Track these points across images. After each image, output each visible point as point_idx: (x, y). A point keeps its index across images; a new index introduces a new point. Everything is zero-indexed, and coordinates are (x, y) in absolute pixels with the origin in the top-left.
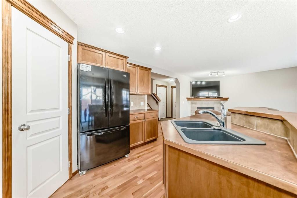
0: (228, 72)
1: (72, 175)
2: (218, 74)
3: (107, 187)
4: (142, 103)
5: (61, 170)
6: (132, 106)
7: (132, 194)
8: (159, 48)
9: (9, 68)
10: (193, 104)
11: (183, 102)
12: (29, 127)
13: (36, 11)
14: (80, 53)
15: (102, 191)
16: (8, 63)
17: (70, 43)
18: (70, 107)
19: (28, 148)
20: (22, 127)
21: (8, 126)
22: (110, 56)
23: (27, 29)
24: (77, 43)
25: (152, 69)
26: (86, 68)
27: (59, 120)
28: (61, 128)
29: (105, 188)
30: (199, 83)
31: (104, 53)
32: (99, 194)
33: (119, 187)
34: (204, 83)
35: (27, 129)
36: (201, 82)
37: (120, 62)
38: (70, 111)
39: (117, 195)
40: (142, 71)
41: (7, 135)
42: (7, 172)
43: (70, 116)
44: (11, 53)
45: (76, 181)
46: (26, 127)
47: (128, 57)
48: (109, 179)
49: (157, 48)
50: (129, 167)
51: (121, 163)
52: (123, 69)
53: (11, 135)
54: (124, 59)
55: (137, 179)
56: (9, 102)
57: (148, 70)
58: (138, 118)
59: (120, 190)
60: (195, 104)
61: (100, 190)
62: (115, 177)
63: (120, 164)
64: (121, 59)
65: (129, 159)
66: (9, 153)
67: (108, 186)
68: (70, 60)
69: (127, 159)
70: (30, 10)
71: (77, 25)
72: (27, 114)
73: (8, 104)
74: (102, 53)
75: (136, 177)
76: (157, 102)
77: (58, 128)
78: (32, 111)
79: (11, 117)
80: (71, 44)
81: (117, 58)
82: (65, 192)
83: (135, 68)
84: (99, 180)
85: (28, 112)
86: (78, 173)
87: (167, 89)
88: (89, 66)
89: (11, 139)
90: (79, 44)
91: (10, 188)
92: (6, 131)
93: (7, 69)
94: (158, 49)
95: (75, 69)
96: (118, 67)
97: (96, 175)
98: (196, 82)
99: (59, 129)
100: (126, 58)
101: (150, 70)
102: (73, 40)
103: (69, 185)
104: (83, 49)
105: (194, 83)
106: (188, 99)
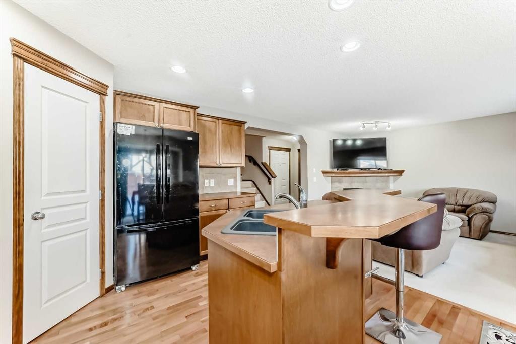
0: (395, 123)
1: (104, 291)
2: (376, 126)
3: (152, 307)
4: (231, 182)
5: (88, 280)
6: (213, 187)
7: (186, 317)
8: (250, 89)
9: (21, 141)
10: (334, 182)
11: (315, 179)
12: (44, 215)
13: (54, 62)
14: (119, 106)
15: (144, 312)
16: (19, 134)
17: (103, 94)
18: (102, 188)
19: (43, 243)
20: (36, 215)
21: (19, 213)
22: (166, 108)
23: (42, 86)
24: (113, 91)
25: (246, 122)
26: (126, 130)
27: (86, 207)
28: (88, 219)
29: (149, 309)
30: (349, 142)
31: (156, 104)
32: (138, 315)
33: (169, 308)
34: (359, 143)
35: (42, 218)
36: (355, 140)
37: (184, 115)
38: (103, 195)
39: (164, 317)
40: (227, 128)
41: (18, 224)
42: (18, 270)
43: (102, 201)
44: (23, 121)
45: (110, 298)
46: (40, 215)
47: (199, 107)
48: (158, 299)
49: (246, 89)
50: (194, 284)
51: (182, 277)
52: (190, 126)
53: (23, 225)
54: (192, 111)
55: (200, 299)
56: (21, 184)
57: (240, 125)
58: (217, 208)
59: (170, 311)
60: (340, 182)
61: (141, 311)
62: (167, 296)
63: (181, 279)
64: (186, 111)
65: (197, 273)
66: (21, 247)
67: (154, 306)
68: (102, 120)
69: (194, 273)
70: (46, 62)
71: (113, 66)
72: (43, 198)
73: (19, 185)
74: (153, 104)
75: (200, 297)
76: (269, 179)
77: (84, 218)
78: (49, 194)
79: (23, 202)
80: (103, 96)
81: (179, 110)
82: (92, 311)
83: (215, 122)
84: (144, 299)
85: (43, 195)
86: (114, 290)
87: (289, 153)
88: (130, 126)
89: (23, 229)
90: (117, 93)
91: (21, 291)
92: (17, 219)
93: (19, 142)
94: (248, 91)
95: (110, 132)
96: (180, 124)
97: (139, 293)
98: (345, 140)
99: (86, 220)
100: (195, 108)
101: (243, 125)
102: (107, 89)
103: (98, 303)
104: (123, 100)
105: (339, 142)
106: (324, 172)
